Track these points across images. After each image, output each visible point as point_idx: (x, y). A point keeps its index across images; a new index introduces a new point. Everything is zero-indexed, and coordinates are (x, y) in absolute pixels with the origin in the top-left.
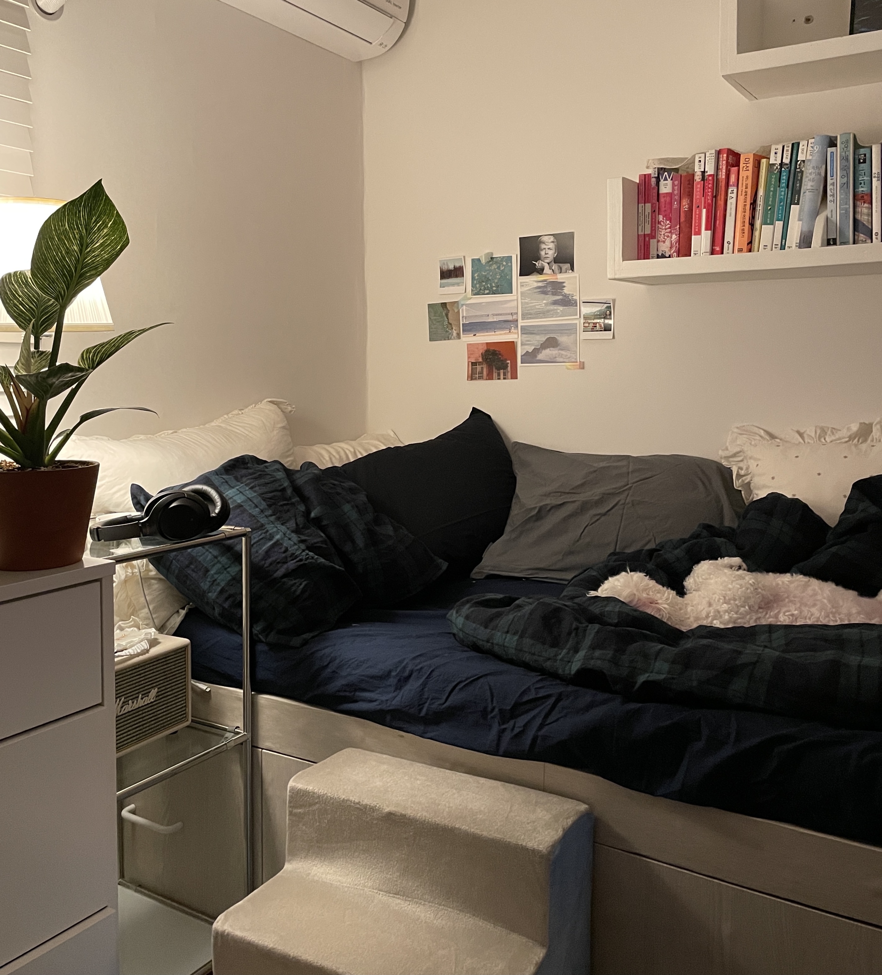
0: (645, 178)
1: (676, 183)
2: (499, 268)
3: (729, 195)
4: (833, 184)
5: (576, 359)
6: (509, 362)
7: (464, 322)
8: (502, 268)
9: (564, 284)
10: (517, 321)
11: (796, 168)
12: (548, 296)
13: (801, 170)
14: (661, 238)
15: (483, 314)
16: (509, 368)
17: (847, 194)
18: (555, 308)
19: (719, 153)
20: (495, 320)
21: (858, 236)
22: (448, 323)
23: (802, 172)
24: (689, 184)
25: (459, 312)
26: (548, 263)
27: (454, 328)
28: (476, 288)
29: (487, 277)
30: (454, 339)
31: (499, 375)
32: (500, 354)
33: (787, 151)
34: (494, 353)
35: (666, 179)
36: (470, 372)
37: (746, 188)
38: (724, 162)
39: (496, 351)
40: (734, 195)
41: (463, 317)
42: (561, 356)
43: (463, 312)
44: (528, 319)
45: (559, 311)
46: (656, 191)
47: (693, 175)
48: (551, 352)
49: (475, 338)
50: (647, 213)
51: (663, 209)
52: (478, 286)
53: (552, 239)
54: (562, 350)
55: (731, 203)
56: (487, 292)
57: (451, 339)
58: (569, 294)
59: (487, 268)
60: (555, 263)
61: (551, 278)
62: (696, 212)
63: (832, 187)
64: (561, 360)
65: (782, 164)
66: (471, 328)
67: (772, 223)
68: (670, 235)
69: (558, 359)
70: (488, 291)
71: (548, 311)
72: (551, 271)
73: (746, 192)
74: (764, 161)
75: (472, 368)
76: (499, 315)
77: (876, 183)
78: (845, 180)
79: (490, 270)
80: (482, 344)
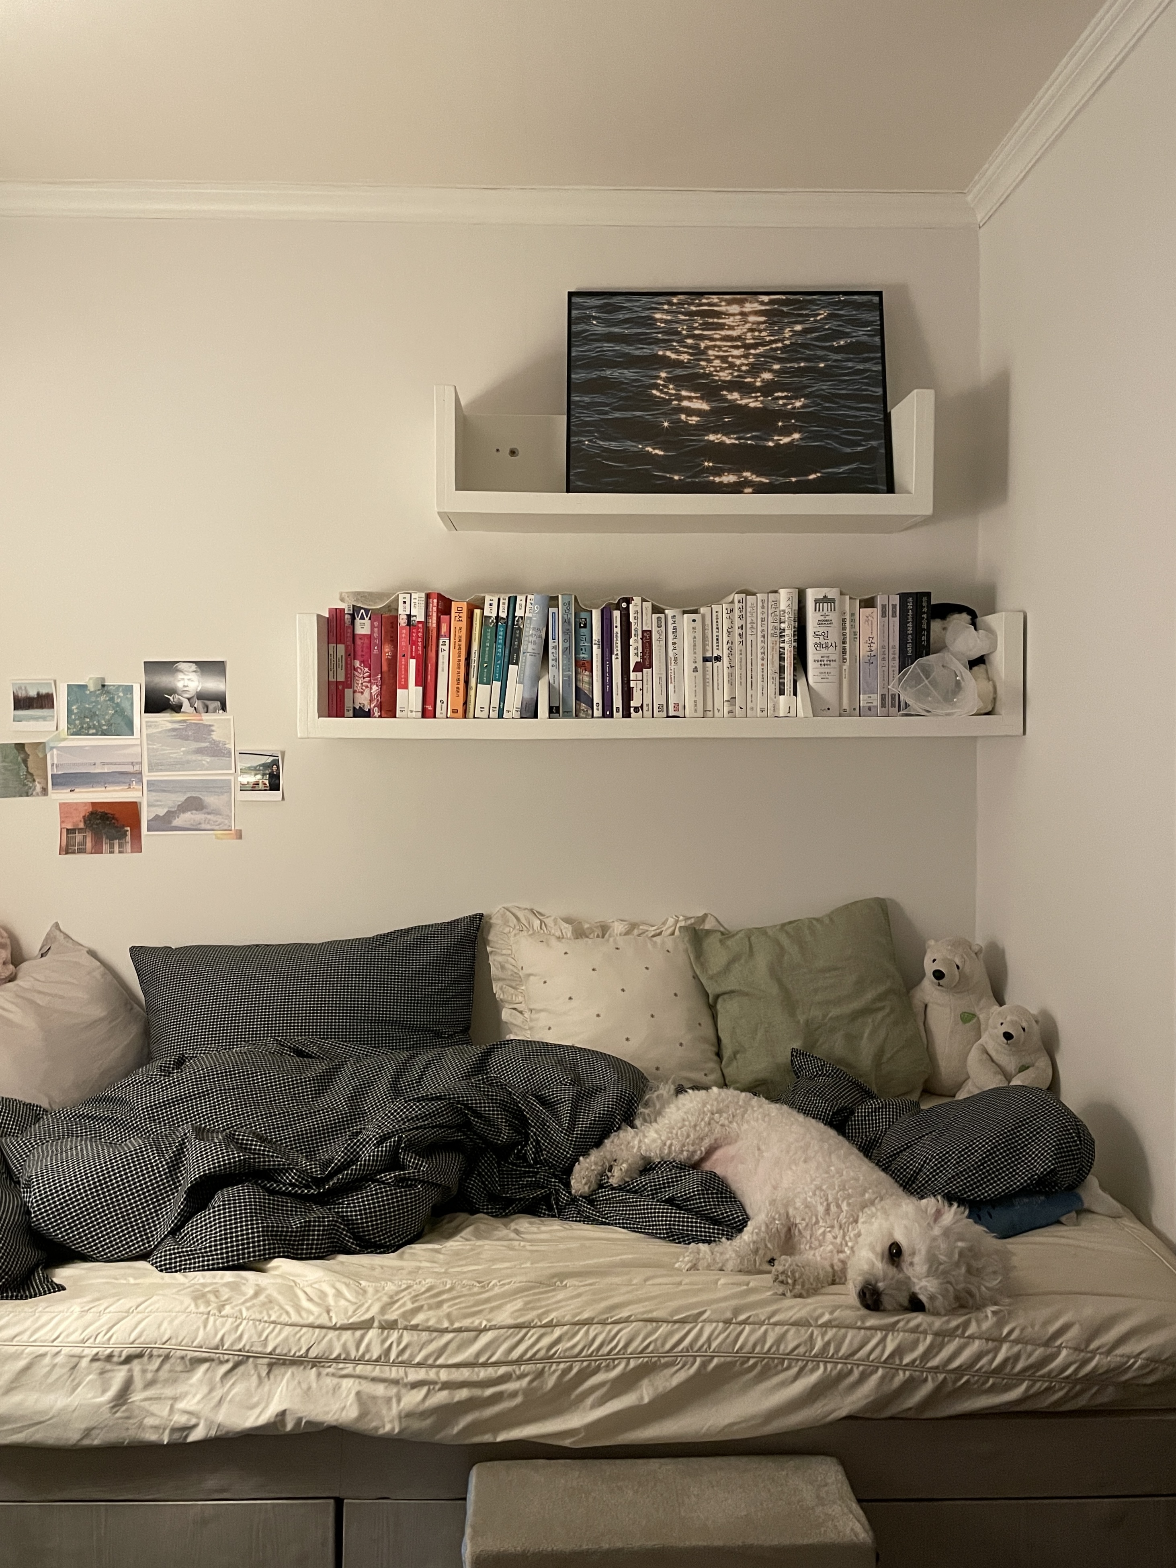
0: (337, 614)
1: (376, 624)
3: (441, 647)
6: (129, 828)
7: (55, 772)
10: (141, 773)
11: (513, 624)
13: (519, 627)
14: (359, 689)
15: (85, 761)
16: (128, 838)
17: (570, 659)
18: (200, 758)
19: (428, 596)
20: (106, 771)
21: (580, 705)
22: (27, 771)
23: (520, 630)
24: (392, 628)
25: (45, 758)
26: (189, 699)
27: (37, 780)
28: (75, 725)
29: (93, 710)
30: (38, 795)
31: (112, 846)
32: (113, 818)
33: (504, 604)
34: (105, 817)
35: (362, 618)
36: (65, 843)
37: (460, 641)
38: (435, 609)
39: (107, 814)
40: (446, 647)
41: (52, 765)
42: (208, 822)
43: (52, 758)
46: (350, 631)
47: (396, 618)
48: (192, 816)
49: (72, 795)
50: (339, 656)
51: (359, 653)
52: (77, 722)
53: (194, 667)
54: (209, 813)
55: (443, 656)
56: (91, 731)
57: (32, 795)
59: (93, 699)
60: (198, 699)
62: (401, 662)
63: (554, 651)
64: (209, 827)
65: (497, 617)
67: (488, 683)
68: (369, 685)
69: (203, 826)
71: (188, 762)
72: (194, 709)
73: (460, 645)
74: (477, 612)
75: (67, 837)
76: (111, 764)
77: (597, 651)
78: (567, 645)
79: (97, 702)
80: (85, 804)
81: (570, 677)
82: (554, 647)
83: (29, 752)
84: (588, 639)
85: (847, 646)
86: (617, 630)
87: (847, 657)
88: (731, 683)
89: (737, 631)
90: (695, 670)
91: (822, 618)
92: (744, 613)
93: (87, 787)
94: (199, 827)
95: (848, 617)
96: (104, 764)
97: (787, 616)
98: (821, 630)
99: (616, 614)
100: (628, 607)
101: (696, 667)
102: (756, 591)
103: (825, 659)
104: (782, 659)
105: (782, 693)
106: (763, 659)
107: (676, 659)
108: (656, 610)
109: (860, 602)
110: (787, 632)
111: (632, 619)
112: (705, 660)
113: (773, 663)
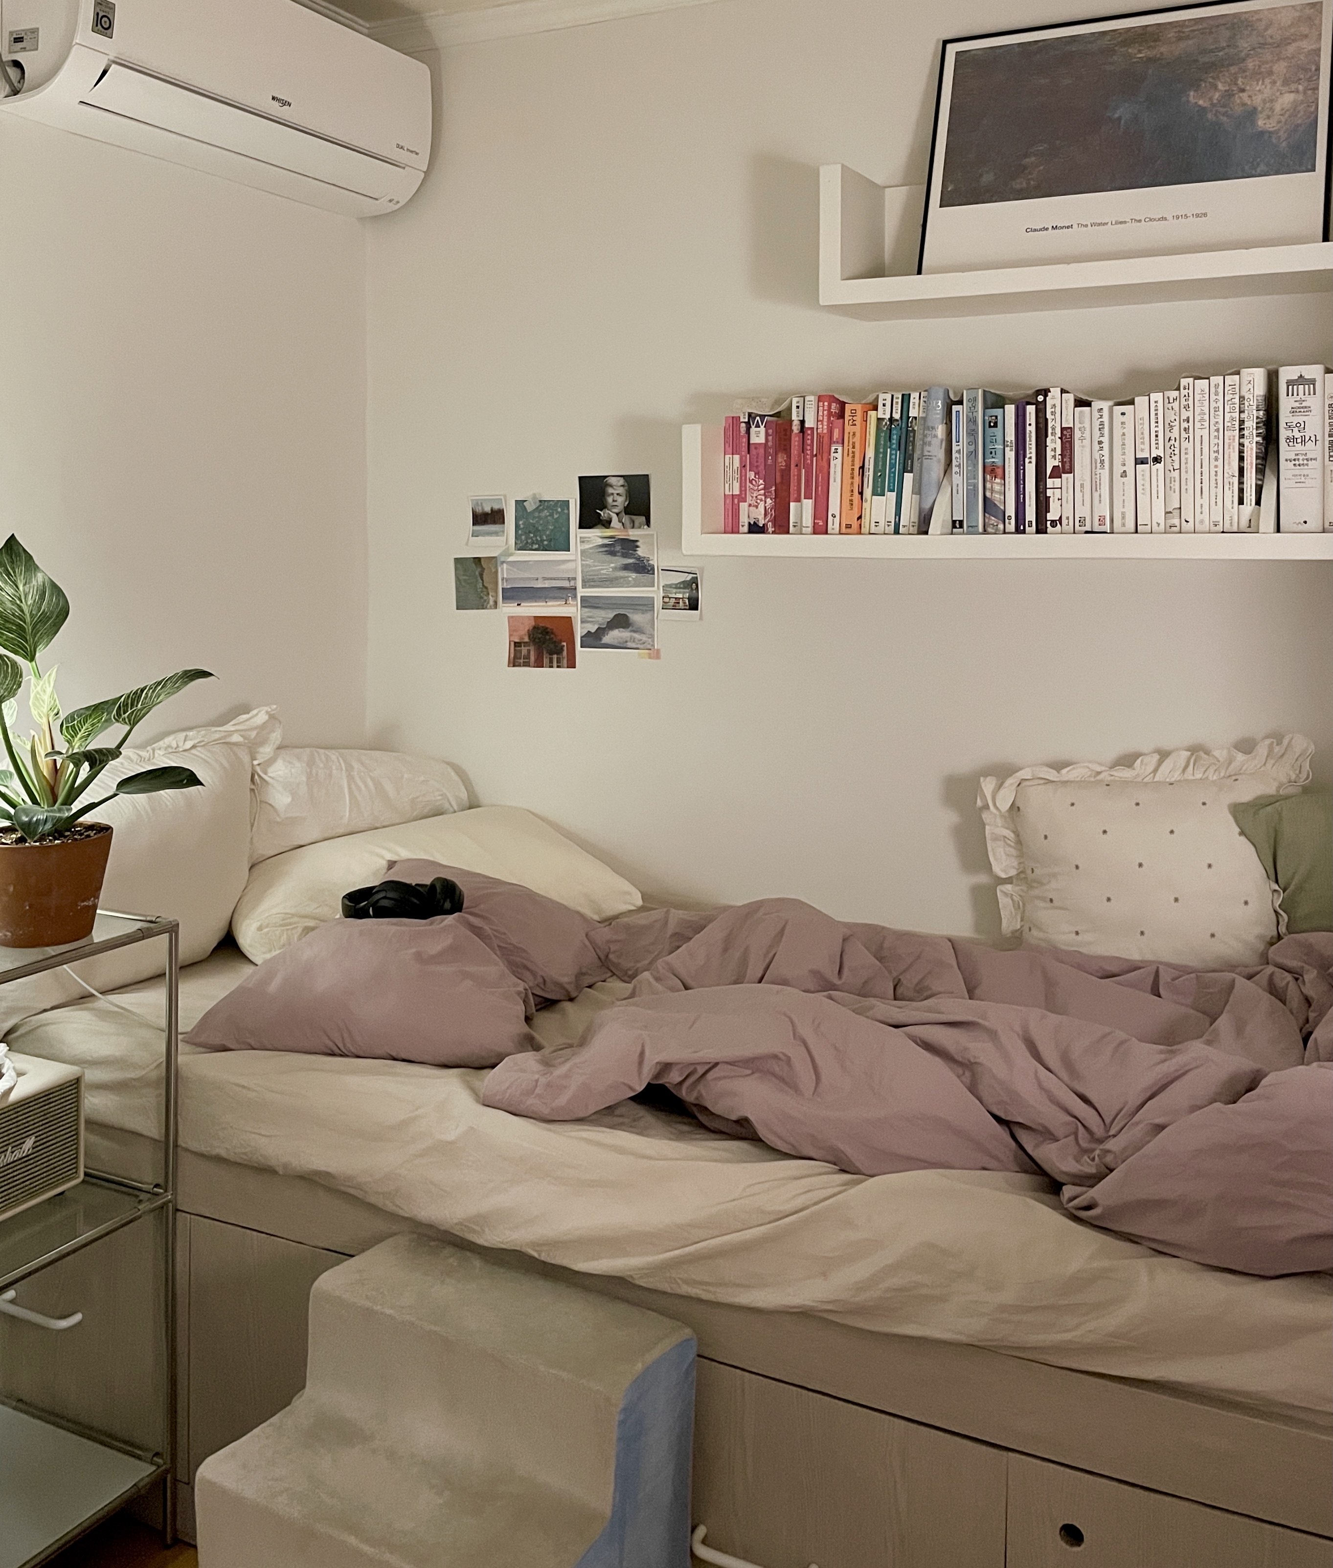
0: (734, 422)
1: (770, 431)
2: (551, 515)
3: (832, 455)
4: (958, 452)
5: (653, 645)
6: (565, 644)
7: (505, 586)
8: (556, 516)
9: (638, 544)
10: (575, 589)
11: (907, 426)
12: (617, 558)
13: (914, 429)
14: (753, 502)
15: (529, 576)
16: (565, 653)
18: (626, 575)
19: (820, 398)
20: (546, 586)
21: (989, 519)
22: (483, 585)
23: (915, 432)
24: (786, 435)
25: (496, 572)
26: (617, 514)
27: (490, 594)
28: (521, 540)
29: (536, 526)
31: (551, 661)
32: (552, 633)
33: (897, 403)
34: (545, 631)
35: (758, 426)
36: (512, 656)
37: (854, 447)
38: (826, 412)
39: (547, 628)
40: (839, 456)
41: (503, 579)
42: (633, 640)
43: (503, 572)
44: (591, 587)
45: (630, 579)
46: (745, 440)
47: (789, 424)
49: (519, 609)
50: (735, 468)
51: (754, 463)
52: (523, 537)
53: (621, 481)
55: (836, 466)
56: (535, 546)
58: (644, 558)
59: (536, 514)
60: (626, 514)
61: (621, 535)
62: (794, 473)
63: (958, 455)
64: (634, 645)
65: (891, 419)
66: (514, 594)
67: (883, 494)
68: (763, 498)
69: (629, 644)
70: (537, 546)
71: (616, 579)
72: (621, 524)
73: (853, 452)
74: (870, 414)
75: (515, 650)
76: (551, 579)
78: (972, 448)
79: (539, 517)
80: (529, 617)
83: (484, 566)
86: (1031, 429)
88: (1174, 490)
90: (1124, 475)
91: (1297, 404)
93: (530, 602)
94: (624, 645)
96: (545, 579)
98: (1299, 420)
99: (1031, 409)
100: (1045, 400)
101: (1125, 471)
103: (1301, 457)
105: (1241, 502)
106: (1216, 459)
108: (1080, 403)
111: (1049, 416)
112: (1140, 461)
113: (1229, 464)
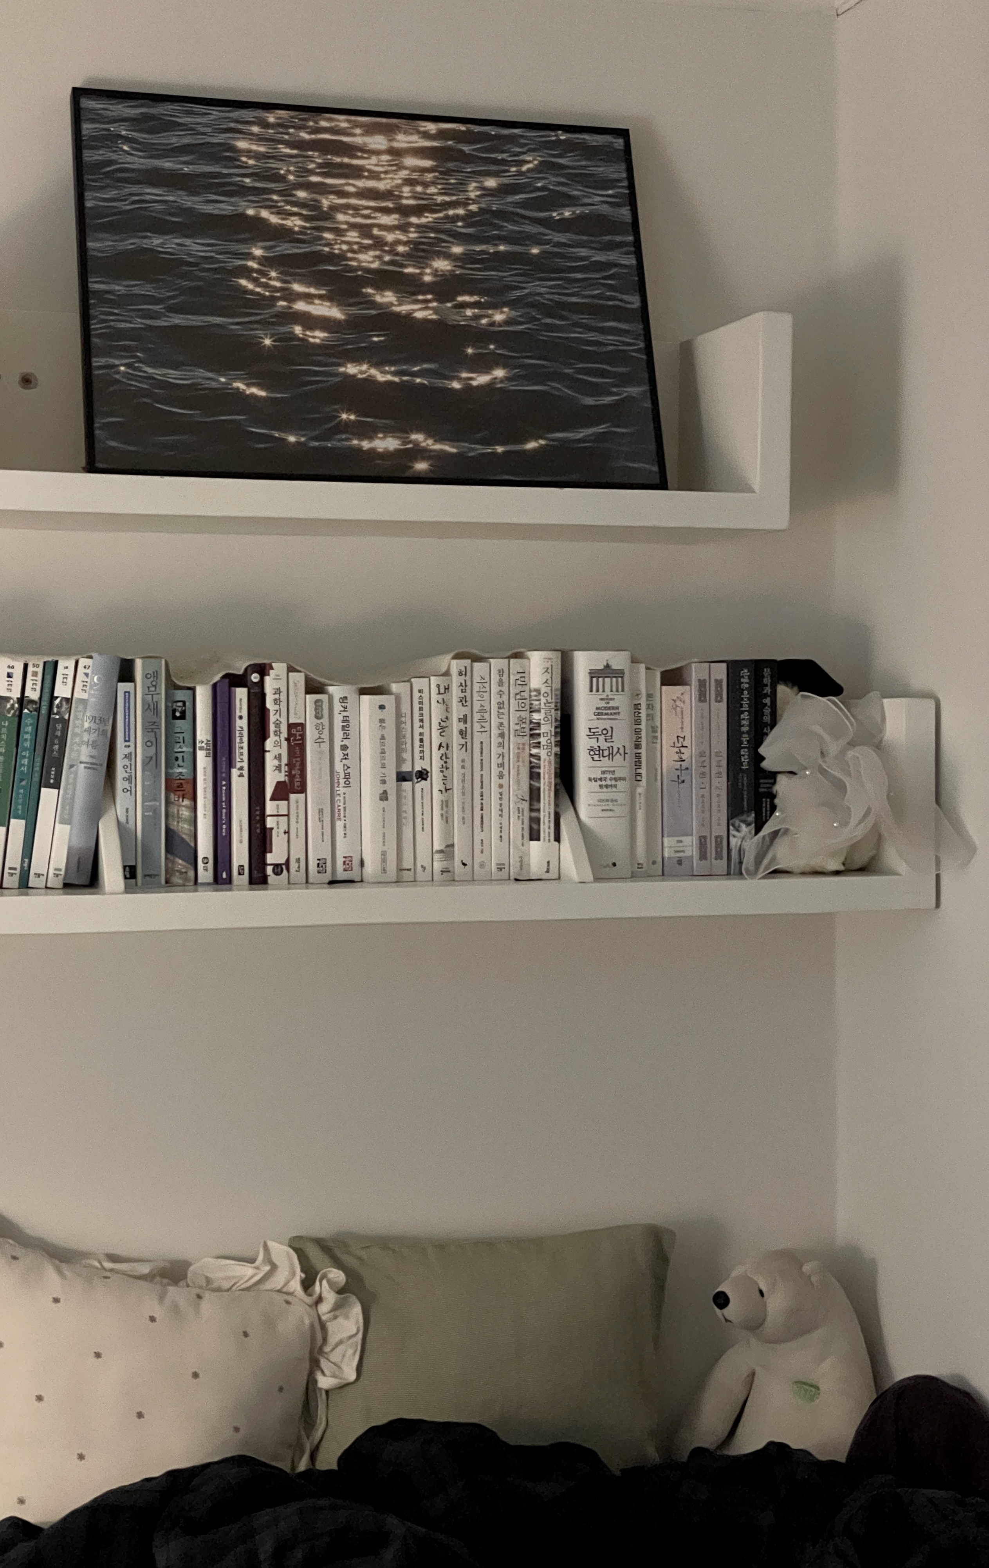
11: (50, 712)
13: (62, 717)
17: (156, 777)
21: (175, 863)
33: (35, 674)
63: (126, 761)
77: (203, 762)
78: (152, 751)
81: (156, 812)
82: (128, 756)
84: (189, 739)
85: (643, 751)
86: (241, 724)
87: (643, 771)
88: (447, 819)
89: (456, 726)
90: (384, 797)
91: (603, 704)
92: (468, 694)
95: (643, 701)
97: (543, 700)
98: (602, 724)
99: (241, 694)
100: (262, 683)
101: (385, 792)
102: (487, 655)
103: (608, 776)
104: (534, 775)
105: (534, 835)
106: (501, 776)
107: (347, 776)
108: (313, 687)
109: (663, 674)
110: (544, 729)
111: (269, 704)
112: (402, 777)
113: (518, 782)
